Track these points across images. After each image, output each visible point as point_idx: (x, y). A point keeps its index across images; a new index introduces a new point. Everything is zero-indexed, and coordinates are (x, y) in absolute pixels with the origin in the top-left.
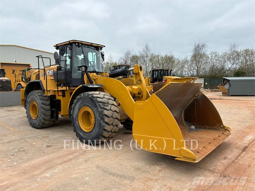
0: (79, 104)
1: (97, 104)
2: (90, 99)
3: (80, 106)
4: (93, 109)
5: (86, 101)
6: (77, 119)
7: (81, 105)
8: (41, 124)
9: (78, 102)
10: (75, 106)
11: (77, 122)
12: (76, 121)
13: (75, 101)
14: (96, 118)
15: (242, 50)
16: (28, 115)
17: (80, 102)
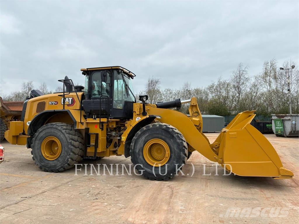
0: (146, 136)
1: (175, 135)
2: (163, 130)
3: (146, 139)
4: (168, 140)
5: (158, 132)
6: (141, 153)
7: (148, 137)
8: (66, 166)
9: (143, 134)
10: (139, 139)
11: (141, 157)
12: (139, 156)
13: (139, 132)
14: (173, 150)
15: (193, 89)
16: (37, 155)
17: (148, 134)
